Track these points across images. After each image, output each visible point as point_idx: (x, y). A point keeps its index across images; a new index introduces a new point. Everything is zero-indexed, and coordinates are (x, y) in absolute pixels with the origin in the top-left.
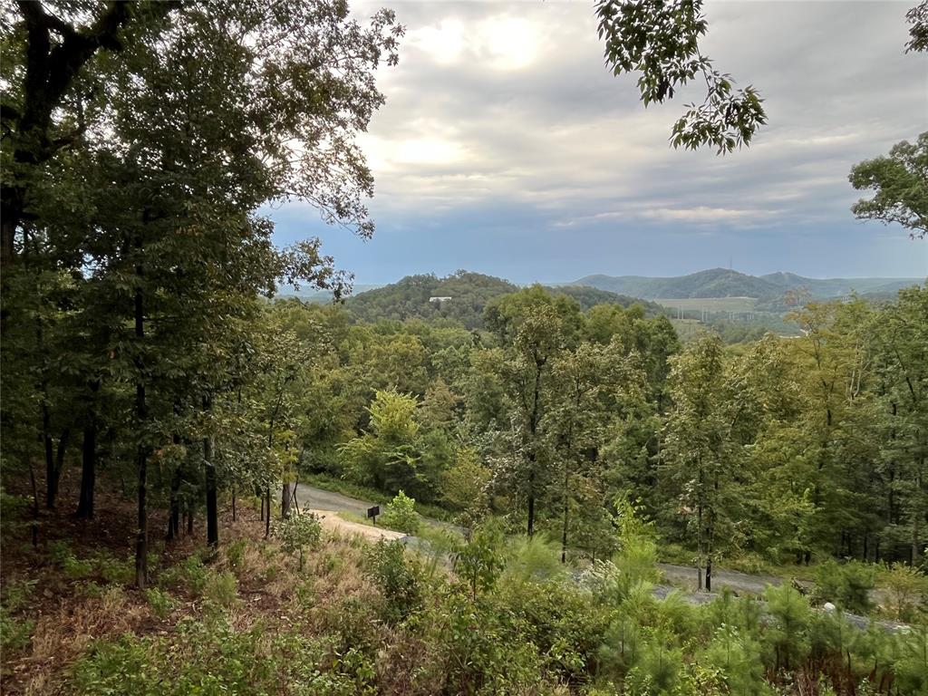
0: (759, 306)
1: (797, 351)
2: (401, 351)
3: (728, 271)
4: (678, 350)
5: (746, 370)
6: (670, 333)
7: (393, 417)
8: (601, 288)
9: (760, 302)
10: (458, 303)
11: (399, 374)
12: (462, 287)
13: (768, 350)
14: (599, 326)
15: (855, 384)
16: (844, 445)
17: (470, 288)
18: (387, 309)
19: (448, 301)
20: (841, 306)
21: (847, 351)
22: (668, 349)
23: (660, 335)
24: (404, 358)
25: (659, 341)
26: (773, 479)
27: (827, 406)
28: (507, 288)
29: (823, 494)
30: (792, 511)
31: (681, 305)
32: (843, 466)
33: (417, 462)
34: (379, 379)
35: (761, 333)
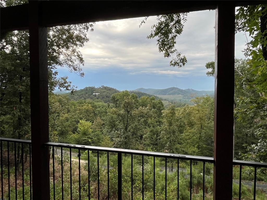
0: (184, 97)
1: (194, 109)
2: (86, 108)
3: (176, 88)
4: (164, 109)
5: (181, 114)
6: (161, 104)
7: (85, 128)
8: (142, 92)
9: (184, 96)
10: (102, 95)
11: (86, 116)
12: (103, 90)
13: (186, 109)
14: (143, 102)
15: (208, 118)
16: (205, 134)
17: (105, 91)
18: (80, 97)
19: (99, 95)
20: (204, 98)
21: (205, 110)
22: (161, 109)
23: (159, 105)
24: (87, 111)
25: (159, 106)
26: (188, 143)
27: (201, 124)
28: (116, 91)
29: (200, 147)
30: (192, 151)
31: (164, 97)
32: (205, 139)
33: (92, 141)
34: (80, 117)
35: (185, 105)
